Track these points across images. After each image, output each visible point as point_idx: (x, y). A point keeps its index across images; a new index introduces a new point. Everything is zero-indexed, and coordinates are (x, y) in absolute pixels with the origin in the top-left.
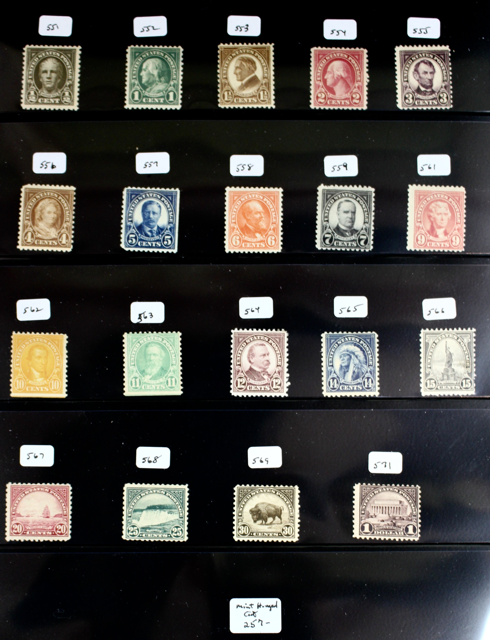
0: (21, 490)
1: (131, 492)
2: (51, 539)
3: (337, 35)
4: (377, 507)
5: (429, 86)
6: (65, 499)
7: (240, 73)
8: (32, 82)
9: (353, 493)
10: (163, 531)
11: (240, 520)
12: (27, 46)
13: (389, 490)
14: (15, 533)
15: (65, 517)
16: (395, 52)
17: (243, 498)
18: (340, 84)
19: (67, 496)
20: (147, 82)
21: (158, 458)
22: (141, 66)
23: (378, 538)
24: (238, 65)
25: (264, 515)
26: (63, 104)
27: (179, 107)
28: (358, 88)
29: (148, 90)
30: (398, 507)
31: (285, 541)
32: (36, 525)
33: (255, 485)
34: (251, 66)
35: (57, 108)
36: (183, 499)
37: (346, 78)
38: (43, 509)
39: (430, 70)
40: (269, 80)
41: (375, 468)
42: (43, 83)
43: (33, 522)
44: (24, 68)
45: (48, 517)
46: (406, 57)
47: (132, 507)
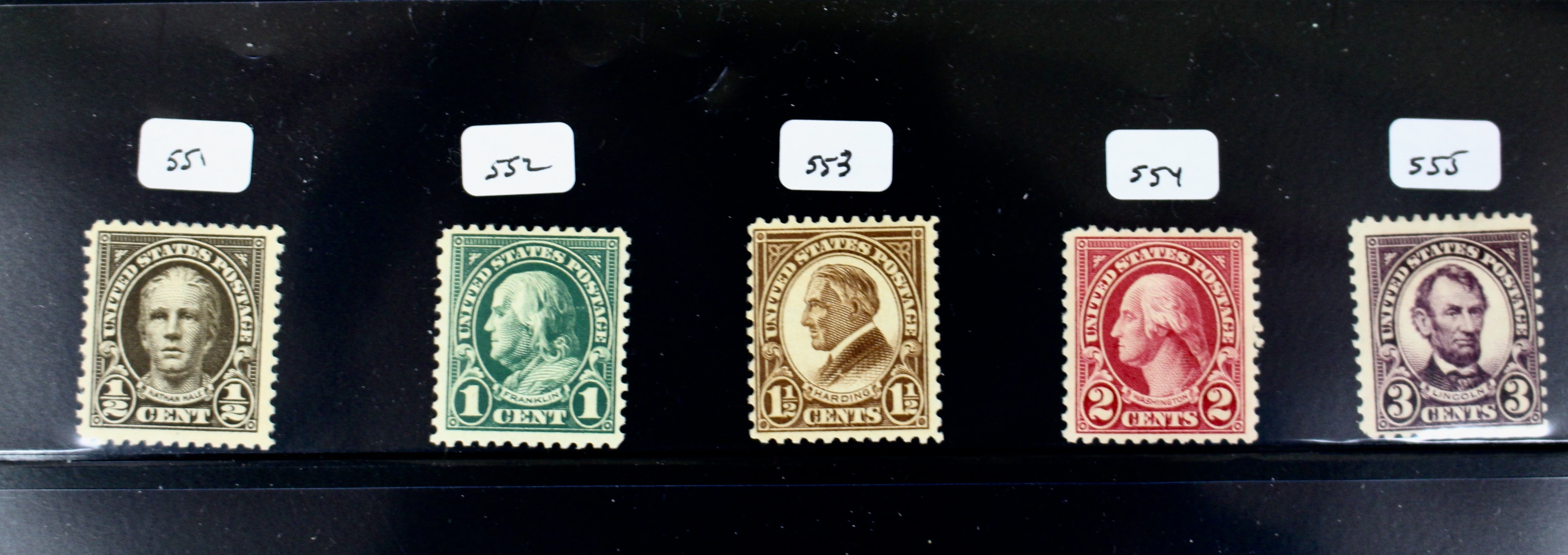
3: (1153, 185)
5: (1469, 354)
7: (823, 323)
8: (114, 351)
12: (100, 225)
16: (1350, 239)
18: (1165, 353)
20: (509, 352)
22: (489, 297)
24: (817, 295)
26: (221, 426)
27: (615, 440)
28: (1227, 367)
29: (510, 379)
34: (860, 295)
35: (200, 439)
37: (1184, 334)
39: (1469, 300)
40: (922, 344)
42: (152, 355)
44: (89, 300)
46: (1389, 257)
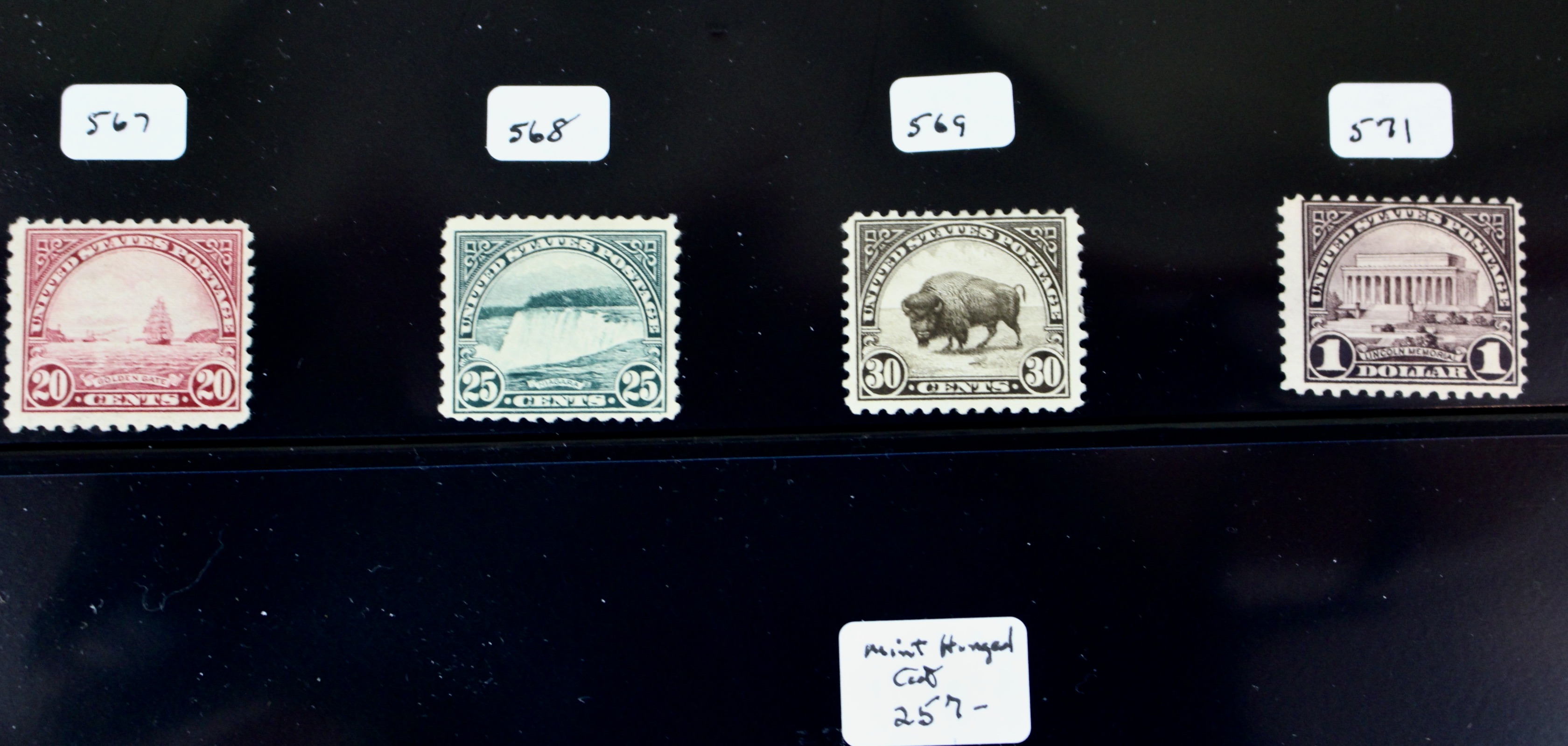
0: (64, 243)
1: (470, 247)
2: (177, 421)
4: (1368, 279)
6: (229, 276)
9: (1276, 229)
10: (590, 384)
11: (869, 338)
13: (1410, 218)
14: (40, 402)
15: (229, 340)
17: (877, 259)
19: (233, 265)
21: (565, 123)
23: (1372, 390)
25: (957, 319)
30: (1444, 276)
31: (1034, 407)
32: (122, 371)
33: (920, 213)
36: (659, 269)
38: (146, 315)
41: (1352, 139)
43: (111, 362)
45: (164, 342)
47: (473, 301)
